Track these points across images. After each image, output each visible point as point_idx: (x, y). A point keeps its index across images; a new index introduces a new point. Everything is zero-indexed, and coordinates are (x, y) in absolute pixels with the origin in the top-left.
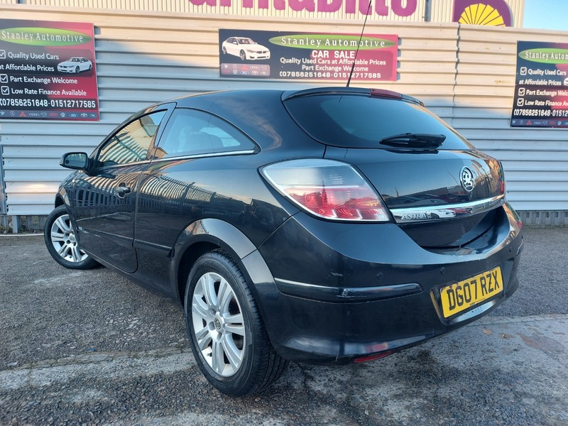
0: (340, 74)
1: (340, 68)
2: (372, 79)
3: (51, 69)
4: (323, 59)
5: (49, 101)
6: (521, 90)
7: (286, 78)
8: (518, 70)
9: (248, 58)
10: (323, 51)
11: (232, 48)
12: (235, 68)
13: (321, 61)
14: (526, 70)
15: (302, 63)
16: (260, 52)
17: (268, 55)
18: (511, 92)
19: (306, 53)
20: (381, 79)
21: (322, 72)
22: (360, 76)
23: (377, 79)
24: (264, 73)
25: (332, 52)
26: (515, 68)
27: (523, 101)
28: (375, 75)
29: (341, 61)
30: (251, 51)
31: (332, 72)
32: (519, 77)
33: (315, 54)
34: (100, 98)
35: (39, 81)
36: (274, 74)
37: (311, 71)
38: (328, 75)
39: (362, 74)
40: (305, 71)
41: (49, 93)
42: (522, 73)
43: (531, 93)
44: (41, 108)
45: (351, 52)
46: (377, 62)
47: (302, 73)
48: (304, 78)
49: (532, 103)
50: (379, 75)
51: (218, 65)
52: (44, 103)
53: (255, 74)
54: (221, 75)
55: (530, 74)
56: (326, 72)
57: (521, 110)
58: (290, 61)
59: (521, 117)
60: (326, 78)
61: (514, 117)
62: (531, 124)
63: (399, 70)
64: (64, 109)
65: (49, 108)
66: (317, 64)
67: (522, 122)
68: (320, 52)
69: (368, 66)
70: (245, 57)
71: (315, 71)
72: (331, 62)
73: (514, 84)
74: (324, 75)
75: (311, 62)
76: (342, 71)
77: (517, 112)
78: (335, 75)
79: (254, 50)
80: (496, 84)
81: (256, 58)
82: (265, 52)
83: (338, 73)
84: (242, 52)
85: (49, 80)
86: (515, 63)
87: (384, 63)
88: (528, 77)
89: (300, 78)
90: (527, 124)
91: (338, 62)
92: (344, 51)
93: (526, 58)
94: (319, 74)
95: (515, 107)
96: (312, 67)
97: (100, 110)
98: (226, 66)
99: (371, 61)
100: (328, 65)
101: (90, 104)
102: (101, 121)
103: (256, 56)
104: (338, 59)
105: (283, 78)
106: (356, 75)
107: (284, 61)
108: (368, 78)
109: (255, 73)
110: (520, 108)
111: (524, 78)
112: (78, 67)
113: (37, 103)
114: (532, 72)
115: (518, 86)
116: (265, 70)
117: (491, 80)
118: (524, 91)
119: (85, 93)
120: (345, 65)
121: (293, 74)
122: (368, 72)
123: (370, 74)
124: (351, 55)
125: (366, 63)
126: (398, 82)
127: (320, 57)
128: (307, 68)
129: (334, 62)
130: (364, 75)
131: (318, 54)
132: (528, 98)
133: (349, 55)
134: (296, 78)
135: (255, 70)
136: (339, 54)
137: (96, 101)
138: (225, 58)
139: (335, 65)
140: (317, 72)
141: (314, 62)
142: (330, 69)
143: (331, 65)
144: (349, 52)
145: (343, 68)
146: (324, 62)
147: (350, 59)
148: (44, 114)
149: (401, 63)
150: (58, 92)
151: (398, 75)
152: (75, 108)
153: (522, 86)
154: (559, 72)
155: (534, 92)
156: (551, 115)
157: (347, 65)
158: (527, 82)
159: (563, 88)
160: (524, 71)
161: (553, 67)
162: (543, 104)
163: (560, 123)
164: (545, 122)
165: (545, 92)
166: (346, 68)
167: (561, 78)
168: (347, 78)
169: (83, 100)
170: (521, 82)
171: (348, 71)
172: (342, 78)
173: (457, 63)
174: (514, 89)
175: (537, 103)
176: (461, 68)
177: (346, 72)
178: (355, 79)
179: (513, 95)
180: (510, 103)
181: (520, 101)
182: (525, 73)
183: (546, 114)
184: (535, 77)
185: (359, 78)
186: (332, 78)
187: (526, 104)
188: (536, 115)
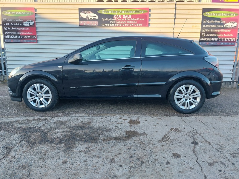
0: (125, 24)
1: (125, 22)
3: (21, 25)
4: (119, 18)
5: (20, 36)
7: (104, 26)
8: (202, 21)
9: (89, 19)
10: (118, 15)
11: (84, 15)
12: (85, 23)
13: (118, 19)
14: (206, 21)
15: (110, 20)
16: (94, 16)
17: (97, 17)
18: (199, 31)
19: (112, 16)
20: (142, 26)
21: (118, 24)
22: (133, 25)
23: (140, 26)
24: (96, 25)
25: (122, 16)
27: (205, 34)
28: (139, 25)
29: (126, 19)
30: (91, 16)
31: (122, 24)
32: (203, 24)
33: (115, 17)
34: (37, 35)
35: (17, 29)
36: (100, 25)
38: (121, 25)
40: (111, 23)
41: (20, 33)
42: (204, 22)
43: (208, 31)
44: (18, 39)
45: (130, 15)
46: (140, 19)
47: (110, 24)
48: (111, 26)
49: (209, 35)
50: (141, 25)
51: (78, 22)
52: (19, 37)
54: (80, 26)
56: (120, 23)
57: (204, 38)
58: (106, 20)
59: (204, 41)
60: (120, 26)
61: (200, 41)
62: (208, 44)
63: (149, 22)
64: (25, 39)
65: (20, 39)
66: (116, 20)
67: (204, 43)
68: (117, 16)
69: (136, 21)
70: (88, 18)
72: (122, 19)
73: (200, 27)
74: (119, 25)
76: (126, 23)
77: (202, 39)
78: (124, 25)
79: (92, 16)
80: (192, 27)
81: (92, 19)
82: (96, 16)
83: (124, 24)
84: (87, 16)
85: (20, 29)
86: (201, 18)
87: (143, 19)
88: (207, 24)
89: (109, 26)
91: (124, 20)
92: (127, 15)
93: (207, 16)
94: (117, 25)
95: (201, 36)
96: (114, 22)
97: (38, 39)
98: (81, 22)
99: (138, 19)
100: (121, 21)
101: (34, 37)
102: (38, 43)
103: (93, 18)
104: (125, 19)
105: (103, 26)
107: (103, 19)
108: (137, 26)
109: (92, 25)
110: (203, 37)
111: (205, 24)
112: (30, 24)
113: (17, 37)
114: (209, 22)
115: (202, 28)
116: (96, 23)
117: (190, 26)
118: (205, 30)
119: (32, 33)
120: (127, 21)
121: (107, 25)
122: (137, 23)
123: (137, 24)
124: (130, 16)
125: (136, 19)
126: (149, 27)
127: (117, 18)
128: (112, 22)
129: (123, 20)
130: (135, 25)
131: (116, 17)
132: (207, 33)
133: (129, 17)
134: (108, 26)
135: (92, 23)
136: (125, 16)
137: (36, 36)
138: (81, 19)
139: (123, 21)
140: (116, 24)
141: (115, 20)
142: (121, 22)
143: (122, 21)
144: (129, 15)
145: (126, 22)
146: (119, 20)
147: (129, 18)
148: (19, 41)
149: (151, 19)
150: (23, 33)
151: (149, 24)
152: (29, 39)
153: (204, 28)
154: (222, 22)
155: (210, 30)
156: (218, 40)
157: (128, 21)
158: (206, 26)
159: (224, 28)
160: (205, 21)
161: (219, 19)
162: (214, 35)
163: (222, 44)
164: (215, 43)
165: (215, 30)
166: (128, 22)
167: (223, 24)
168: (128, 26)
169: (32, 36)
170: (204, 26)
171: (129, 23)
172: (126, 26)
173: (175, 19)
174: (200, 29)
175: (211, 35)
176: (176, 21)
177: (128, 23)
178: (131, 26)
179: (200, 32)
180: (199, 35)
181: (203, 34)
182: (205, 22)
183: (215, 40)
184: (210, 24)
185: (133, 26)
186: (122, 26)
187: (206, 36)
188: (211, 40)
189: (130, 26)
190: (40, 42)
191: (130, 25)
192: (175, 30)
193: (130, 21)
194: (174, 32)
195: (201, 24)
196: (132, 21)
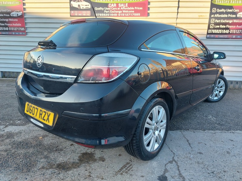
0: (121, 14)
1: (121, 12)
2: (136, 16)
3: (8, 15)
4: (114, 7)
5: (9, 28)
6: (212, 20)
7: (98, 16)
8: (211, 10)
10: (113, 4)
11: (75, 4)
12: (76, 13)
13: (112, 9)
15: (104, 10)
16: (86, 5)
17: (90, 6)
18: (207, 21)
19: (106, 5)
20: (140, 16)
21: (113, 13)
23: (138, 16)
24: (88, 15)
25: (117, 4)
26: (209, 9)
27: (213, 26)
28: (137, 14)
29: (122, 8)
30: (82, 5)
31: (118, 13)
32: (211, 13)
33: (110, 5)
34: (26, 27)
35: (5, 20)
37: (108, 13)
39: (131, 14)
40: (105, 13)
41: (8, 25)
42: (213, 11)
43: (218, 21)
44: (6, 31)
46: (138, 8)
48: (105, 16)
49: (218, 27)
50: (139, 14)
51: (69, 12)
52: (7, 29)
56: (115, 13)
57: (212, 30)
58: (99, 9)
59: (212, 34)
60: (115, 16)
61: (208, 34)
62: (217, 37)
63: (149, 12)
64: (14, 31)
65: (9, 31)
67: (212, 36)
69: (134, 10)
70: (80, 8)
73: (208, 17)
75: (108, 9)
77: (210, 31)
78: (119, 15)
79: (84, 4)
80: (198, 17)
82: (88, 5)
84: (79, 6)
85: (8, 20)
86: (210, 6)
87: (142, 8)
88: (217, 13)
90: (216, 37)
91: (120, 9)
92: (123, 3)
93: (216, 3)
95: (209, 28)
96: (109, 11)
97: (26, 31)
98: (73, 12)
99: (136, 8)
100: (116, 10)
101: (23, 29)
102: (27, 36)
103: (85, 7)
104: (120, 7)
107: (96, 9)
109: (84, 15)
111: (214, 14)
112: (18, 14)
113: (5, 29)
114: (219, 11)
115: (210, 18)
116: (89, 13)
117: (196, 15)
118: (214, 20)
122: (134, 13)
124: (126, 5)
125: (133, 8)
127: (112, 7)
129: (118, 9)
132: (216, 24)
134: (102, 16)
135: (84, 13)
136: (121, 5)
137: (24, 27)
138: (72, 8)
140: (111, 13)
141: (110, 9)
144: (125, 3)
146: (114, 9)
147: (125, 7)
148: (7, 33)
149: (150, 8)
150: (11, 24)
151: (148, 14)
152: (18, 31)
153: (213, 18)
154: (235, 10)
155: (220, 21)
156: (229, 32)
158: (216, 16)
159: (236, 18)
161: (231, 7)
162: (224, 27)
163: (234, 37)
164: (226, 36)
165: (226, 21)
166: (124, 11)
167: (236, 13)
168: (124, 16)
169: (20, 27)
170: (212, 16)
172: (122, 16)
173: (178, 7)
174: (208, 19)
175: (222, 26)
176: (180, 10)
177: (124, 13)
179: (208, 23)
180: (206, 27)
181: (212, 25)
182: (215, 11)
183: (226, 32)
184: (220, 13)
185: (130, 16)
187: (215, 27)
188: (221, 33)
190: (29, 35)
192: (179, 21)
193: (126, 10)
194: (177, 23)
195: (209, 14)
196: (129, 10)
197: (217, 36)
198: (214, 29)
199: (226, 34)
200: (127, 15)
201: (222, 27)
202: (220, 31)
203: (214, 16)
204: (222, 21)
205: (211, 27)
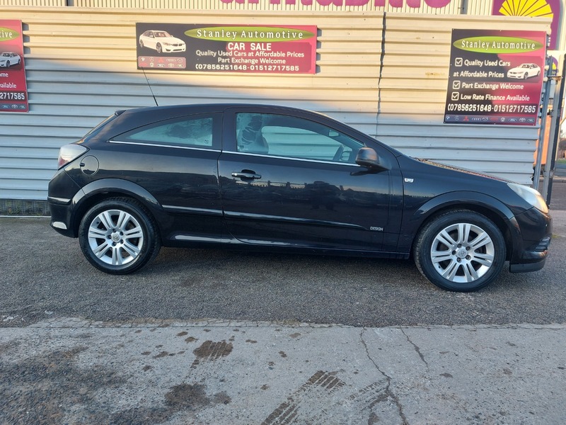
0: (257, 66)
1: (257, 61)
2: (290, 72)
4: (239, 51)
6: (456, 83)
7: (202, 70)
8: (452, 61)
9: (164, 51)
10: (239, 43)
11: (149, 42)
12: (152, 61)
13: (237, 53)
14: (462, 61)
15: (217, 56)
16: (176, 45)
17: (184, 48)
18: (445, 85)
19: (222, 46)
20: (300, 72)
21: (239, 65)
22: (277, 68)
23: (295, 72)
24: (180, 66)
25: (248, 45)
26: (449, 59)
27: (458, 95)
28: (292, 68)
29: (257, 54)
30: (167, 44)
31: (249, 65)
32: (453, 69)
33: (231, 46)
34: (29, 90)
36: (190, 67)
37: (227, 63)
38: (245, 67)
39: (279, 67)
40: (220, 63)
42: (457, 64)
43: (467, 86)
45: (268, 44)
46: (295, 55)
47: (218, 66)
48: (220, 70)
49: (469, 97)
50: (297, 68)
51: (136, 59)
53: (171, 67)
54: (139, 68)
55: (467, 65)
56: (243, 64)
57: (456, 105)
58: (206, 54)
59: (456, 112)
60: (242, 71)
61: (447, 112)
62: (468, 120)
63: (318, 63)
66: (233, 56)
67: (457, 117)
68: (236, 44)
69: (285, 58)
70: (161, 50)
71: (231, 63)
72: (247, 54)
73: (447, 77)
74: (240, 68)
75: (227, 54)
76: (259, 64)
77: (451, 107)
78: (252, 68)
79: (171, 43)
80: (426, 77)
81: (172, 51)
82: (181, 45)
84: (158, 45)
86: (450, 54)
87: (303, 55)
88: (464, 68)
89: (216, 70)
90: (464, 120)
91: (254, 54)
92: (261, 43)
93: (463, 47)
94: (236, 67)
95: (449, 101)
96: (228, 59)
97: (29, 101)
98: (143, 59)
99: (289, 54)
100: (245, 58)
101: (20, 96)
102: (30, 112)
103: (172, 49)
104: (255, 52)
105: (199, 70)
106: (273, 68)
107: (199, 53)
108: (285, 71)
110: (454, 102)
111: (459, 70)
112: (8, 62)
114: (468, 63)
115: (451, 79)
116: (181, 62)
117: (422, 73)
118: (459, 84)
120: (262, 57)
121: (209, 67)
122: (285, 65)
123: (287, 67)
124: (268, 47)
125: (283, 55)
126: (318, 74)
127: (236, 49)
128: (223, 61)
129: (250, 54)
130: (281, 68)
131: (233, 46)
132: (464, 92)
133: (265, 47)
134: (211, 70)
135: (171, 62)
136: (256, 46)
137: (25, 93)
138: (142, 51)
139: (251, 58)
140: (233, 64)
141: (230, 54)
142: (247, 61)
143: (247, 58)
144: (265, 44)
145: (259, 61)
146: (240, 54)
147: (266, 52)
149: (322, 55)
151: (317, 69)
152: (7, 100)
153: (457, 78)
154: (501, 63)
155: (472, 85)
156: (492, 110)
157: (264, 57)
158: (462, 74)
159: (506, 80)
160: (459, 62)
161: (494, 57)
162: (482, 98)
163: (503, 119)
164: (486, 118)
165: (484, 85)
166: (262, 61)
167: (504, 70)
168: (264, 71)
169: (14, 92)
170: (456, 74)
171: (266, 64)
172: (259, 71)
173: (383, 54)
174: (447, 81)
175: (475, 97)
176: (386, 60)
177: (263, 64)
178: (272, 71)
179: (446, 89)
180: (443, 97)
181: (455, 95)
182: (460, 64)
183: (486, 109)
184: (472, 69)
185: (277, 71)
186: (248, 71)
187: (462, 98)
188: (474, 110)
189: (268, 71)
190: (36, 110)
191: (268, 68)
192: (384, 84)
193: (267, 58)
194: (380, 89)
195: (448, 70)
196: (273, 58)
197: (466, 117)
198: (461, 102)
199: (485, 113)
200: (269, 69)
201: (477, 99)
202: (473, 107)
203: (459, 75)
204: (475, 85)
205: (453, 98)
